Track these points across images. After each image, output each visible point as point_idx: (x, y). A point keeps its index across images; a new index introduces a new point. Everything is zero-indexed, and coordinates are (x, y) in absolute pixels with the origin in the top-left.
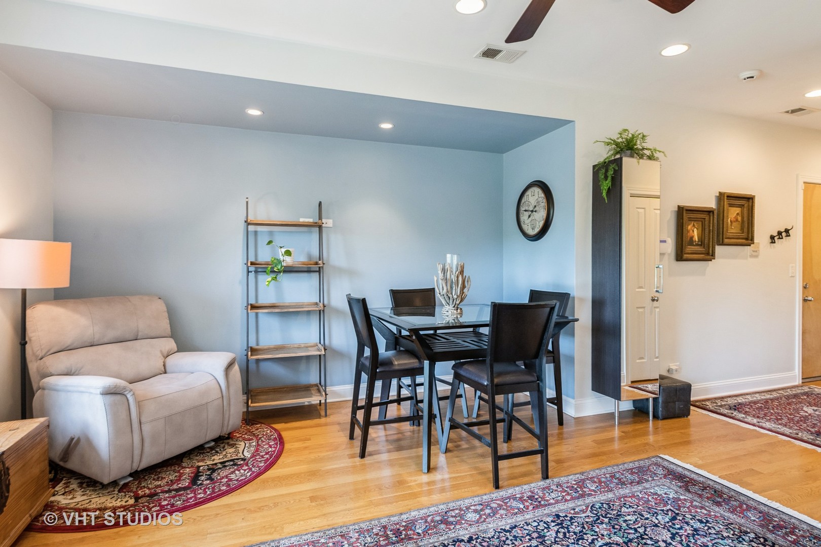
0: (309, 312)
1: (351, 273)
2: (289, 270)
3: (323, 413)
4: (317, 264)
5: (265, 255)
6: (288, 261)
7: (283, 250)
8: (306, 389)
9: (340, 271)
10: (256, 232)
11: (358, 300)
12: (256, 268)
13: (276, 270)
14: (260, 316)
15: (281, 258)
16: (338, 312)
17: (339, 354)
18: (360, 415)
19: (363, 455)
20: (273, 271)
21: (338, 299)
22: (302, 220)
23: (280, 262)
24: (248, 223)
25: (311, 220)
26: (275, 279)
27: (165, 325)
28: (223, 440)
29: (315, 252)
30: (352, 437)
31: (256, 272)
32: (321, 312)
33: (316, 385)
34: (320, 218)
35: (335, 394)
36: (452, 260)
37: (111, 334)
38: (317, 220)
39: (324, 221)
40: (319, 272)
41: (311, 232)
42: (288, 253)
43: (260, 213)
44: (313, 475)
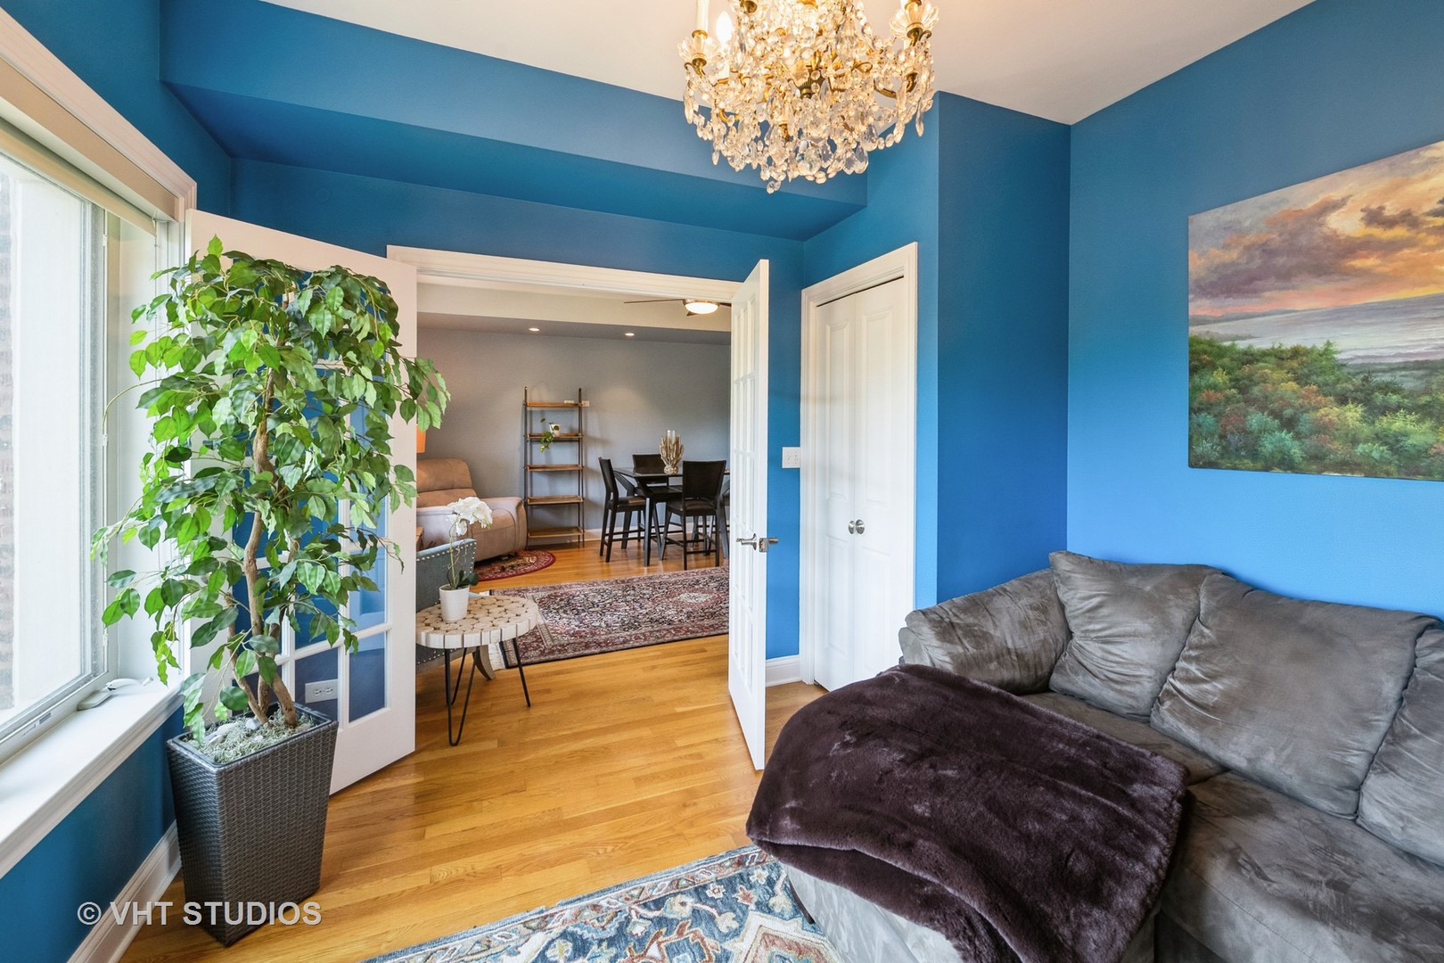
0: (570, 472)
1: (603, 442)
2: (557, 440)
3: (581, 546)
4: (577, 435)
5: (537, 428)
6: (556, 433)
7: (553, 426)
8: (569, 529)
9: (595, 440)
10: (531, 412)
11: (605, 461)
12: (532, 439)
13: (546, 440)
14: (534, 474)
15: (551, 431)
16: (592, 472)
17: (594, 505)
18: (607, 538)
19: (608, 560)
20: (545, 441)
21: (593, 462)
22: (565, 402)
23: (551, 434)
24: (526, 405)
25: (573, 402)
26: (547, 447)
27: (468, 479)
28: (513, 555)
29: (576, 426)
30: (601, 554)
31: (531, 441)
32: (579, 472)
33: (576, 528)
34: (580, 401)
35: (590, 535)
36: (671, 434)
37: (439, 484)
38: (577, 402)
39: (583, 402)
40: (579, 441)
41: (573, 411)
42: (556, 428)
43: (536, 396)
44: (577, 568)
